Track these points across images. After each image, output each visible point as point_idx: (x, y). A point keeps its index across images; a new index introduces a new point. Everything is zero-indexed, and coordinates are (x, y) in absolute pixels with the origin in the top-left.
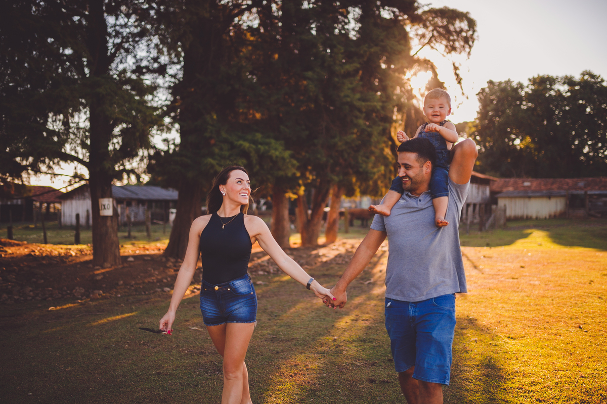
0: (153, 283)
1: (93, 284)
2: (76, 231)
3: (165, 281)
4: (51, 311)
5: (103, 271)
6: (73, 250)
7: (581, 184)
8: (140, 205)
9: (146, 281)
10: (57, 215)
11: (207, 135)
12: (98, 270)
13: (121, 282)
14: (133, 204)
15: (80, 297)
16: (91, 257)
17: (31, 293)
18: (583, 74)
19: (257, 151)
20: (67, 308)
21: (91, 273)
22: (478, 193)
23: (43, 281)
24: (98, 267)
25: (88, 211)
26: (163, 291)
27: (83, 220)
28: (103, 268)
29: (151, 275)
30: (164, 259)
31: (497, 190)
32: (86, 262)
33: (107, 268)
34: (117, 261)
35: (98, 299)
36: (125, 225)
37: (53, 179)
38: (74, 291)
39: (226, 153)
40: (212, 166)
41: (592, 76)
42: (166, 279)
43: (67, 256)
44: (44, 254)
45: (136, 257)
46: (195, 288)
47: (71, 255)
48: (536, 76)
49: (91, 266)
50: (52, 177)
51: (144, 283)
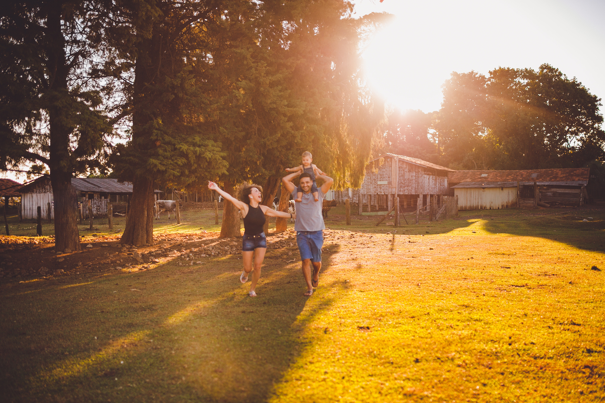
0: (108, 263)
1: (56, 265)
2: (38, 224)
3: (118, 262)
4: (21, 283)
5: (64, 255)
6: (37, 240)
7: (534, 175)
8: (103, 198)
9: (102, 262)
10: (17, 208)
11: (153, 138)
12: (60, 254)
13: (81, 263)
14: (96, 196)
15: (45, 274)
16: (54, 245)
17: (3, 273)
18: (542, 68)
19: (195, 152)
20: (34, 282)
21: (54, 257)
22: (435, 184)
23: (11, 263)
24: (60, 252)
25: (49, 204)
26: (116, 269)
27: (44, 214)
28: (64, 253)
29: (107, 258)
30: (120, 246)
31: (455, 181)
32: (50, 249)
33: (68, 253)
34: (77, 247)
35: (60, 276)
36: (87, 218)
37: (18, 175)
38: (40, 270)
39: (168, 154)
40: (156, 166)
41: (551, 70)
42: (120, 260)
43: (31, 244)
44: (10, 243)
45: (95, 244)
46: (143, 267)
47: (35, 243)
48: (497, 68)
49: (54, 251)
50: (17, 174)
51: (99, 264)
